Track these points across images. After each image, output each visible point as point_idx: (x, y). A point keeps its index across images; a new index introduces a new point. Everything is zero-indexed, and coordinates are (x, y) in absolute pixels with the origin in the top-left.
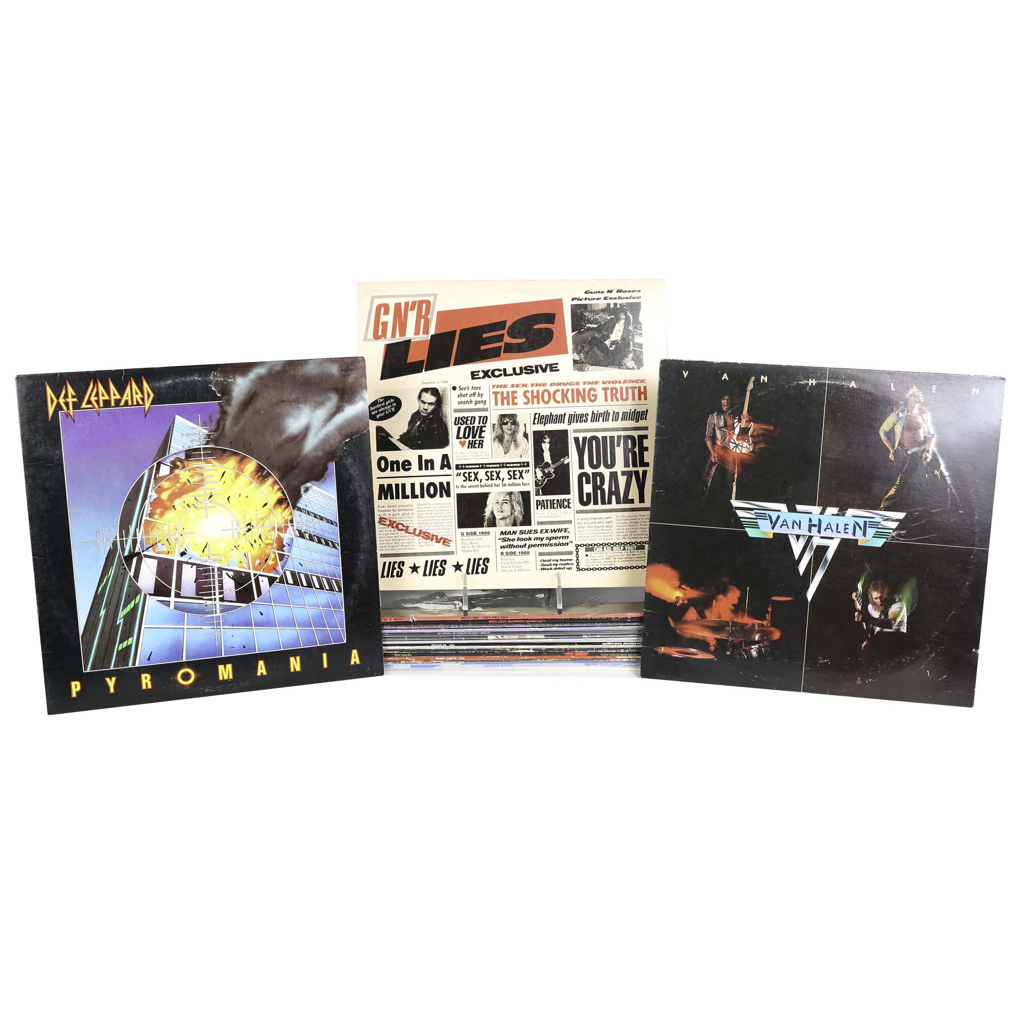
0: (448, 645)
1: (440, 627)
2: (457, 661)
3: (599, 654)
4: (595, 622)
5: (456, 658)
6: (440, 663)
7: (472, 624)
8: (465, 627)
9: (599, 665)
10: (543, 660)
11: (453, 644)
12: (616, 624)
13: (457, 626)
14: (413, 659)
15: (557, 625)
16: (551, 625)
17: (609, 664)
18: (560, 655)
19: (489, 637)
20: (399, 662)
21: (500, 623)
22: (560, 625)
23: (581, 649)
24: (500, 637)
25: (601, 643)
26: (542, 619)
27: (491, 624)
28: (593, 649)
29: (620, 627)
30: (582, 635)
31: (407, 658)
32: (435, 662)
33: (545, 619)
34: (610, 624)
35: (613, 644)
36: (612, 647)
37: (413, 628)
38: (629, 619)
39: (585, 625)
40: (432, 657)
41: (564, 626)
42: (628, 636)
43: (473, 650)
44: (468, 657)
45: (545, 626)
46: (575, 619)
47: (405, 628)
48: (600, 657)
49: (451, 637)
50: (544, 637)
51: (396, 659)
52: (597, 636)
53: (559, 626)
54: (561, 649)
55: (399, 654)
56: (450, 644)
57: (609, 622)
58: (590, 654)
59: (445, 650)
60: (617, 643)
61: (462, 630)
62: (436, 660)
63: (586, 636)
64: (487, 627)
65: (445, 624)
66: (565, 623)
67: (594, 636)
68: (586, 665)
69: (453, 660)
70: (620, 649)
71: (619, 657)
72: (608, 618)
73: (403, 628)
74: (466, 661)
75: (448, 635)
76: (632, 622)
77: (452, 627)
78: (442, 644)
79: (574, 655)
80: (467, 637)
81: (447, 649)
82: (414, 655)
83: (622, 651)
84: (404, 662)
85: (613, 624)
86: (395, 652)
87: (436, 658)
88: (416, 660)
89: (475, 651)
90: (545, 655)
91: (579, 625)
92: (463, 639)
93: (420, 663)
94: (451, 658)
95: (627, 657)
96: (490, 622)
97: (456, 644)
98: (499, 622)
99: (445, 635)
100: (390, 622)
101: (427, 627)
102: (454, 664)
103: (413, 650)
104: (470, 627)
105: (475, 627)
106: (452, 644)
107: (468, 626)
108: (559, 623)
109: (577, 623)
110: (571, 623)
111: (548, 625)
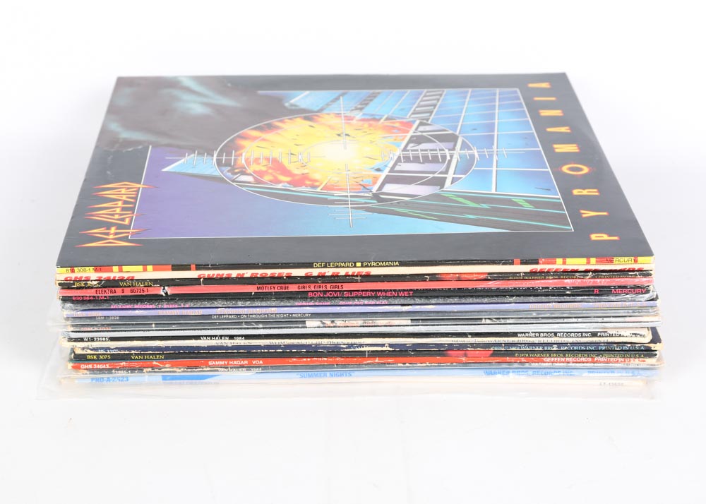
0: (231, 337)
1: (216, 304)
2: (249, 367)
3: (512, 354)
4: (505, 296)
5: (246, 362)
6: (218, 371)
7: (277, 299)
8: (264, 304)
9: (511, 374)
10: (407, 365)
11: (242, 336)
12: (544, 299)
13: (248, 303)
14: (167, 367)
15: (434, 301)
16: (423, 301)
17: (530, 372)
18: (439, 355)
19: (308, 323)
20: (141, 370)
21: (329, 298)
22: (441, 301)
23: (478, 345)
24: (328, 322)
25: (515, 334)
26: (407, 290)
27: (312, 298)
28: (499, 345)
29: (551, 304)
30: (481, 319)
31: (155, 363)
32: (208, 369)
33: (411, 290)
34: (532, 299)
35: (537, 335)
36: (536, 340)
37: (165, 307)
38: (568, 290)
39: (486, 300)
40: (202, 361)
41: (448, 301)
42: (566, 320)
43: (279, 347)
44: (270, 360)
45: (412, 302)
46: (467, 289)
47: (151, 307)
48: (513, 359)
49: (237, 322)
50: (409, 322)
51: (133, 364)
52: (508, 321)
53: (438, 302)
54: (442, 345)
55: (141, 354)
56: (236, 336)
57: (530, 296)
58: (495, 354)
59: (227, 348)
60: (545, 334)
61: (258, 309)
62: (210, 367)
63: (488, 321)
64: (304, 303)
65: (226, 299)
66: (449, 297)
67: (503, 321)
68: (489, 374)
69: (242, 366)
70: (551, 344)
71: (549, 359)
72: (529, 288)
73: (148, 307)
74: (265, 368)
75: (230, 319)
76: (573, 295)
77: (240, 304)
78: (221, 336)
79: (465, 355)
80: (267, 322)
81: (230, 345)
82: (168, 357)
83: (555, 348)
84: (150, 369)
85: (539, 299)
86: (133, 352)
87: (210, 363)
88: (172, 367)
89: (282, 348)
90: (411, 356)
91: (475, 300)
92: (261, 326)
93: (179, 371)
94: (237, 362)
95: (563, 359)
96: (310, 295)
97: (247, 337)
98: (328, 295)
99: (225, 319)
100: (122, 296)
101: (192, 306)
102: (243, 373)
103: (167, 348)
104: (274, 304)
105: (282, 304)
106: (239, 336)
107: (269, 303)
108: (437, 297)
109: (472, 296)
110: (460, 297)
111: (418, 301)
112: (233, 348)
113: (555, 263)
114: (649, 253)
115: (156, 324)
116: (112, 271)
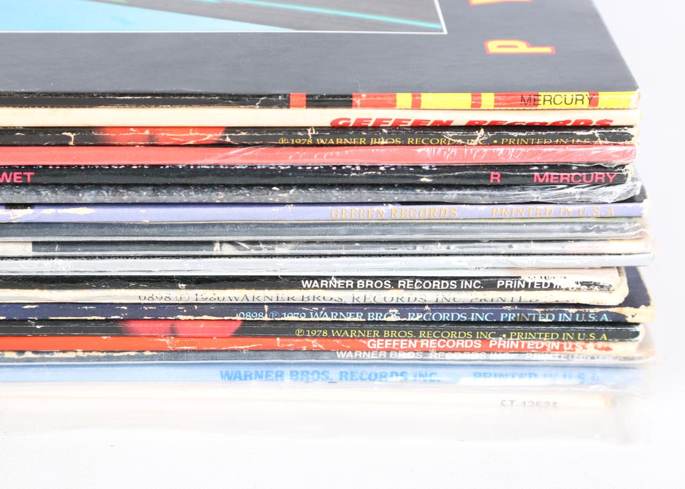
3: (287, 329)
4: (269, 186)
9: (287, 379)
10: (29, 355)
12: (366, 195)
15: (88, 196)
16: (61, 196)
17: (334, 373)
18: (107, 331)
22: (106, 196)
23: (204, 308)
25: (293, 282)
26: (20, 168)
28: (257, 307)
29: (382, 208)
30: (211, 243)
33: (29, 168)
34: (336, 194)
35: (349, 283)
36: (347, 297)
38: (425, 172)
39: (220, 196)
41: (125, 198)
42: (419, 249)
45: (32, 198)
46: (174, 169)
48: (291, 343)
50: (28, 250)
52: (279, 250)
53: (100, 199)
54: (112, 307)
57: (332, 186)
58: (249, 329)
60: (369, 283)
63: (229, 249)
66: (127, 186)
67: (265, 250)
68: (229, 377)
70: (384, 307)
71: (378, 343)
72: (327, 168)
76: (438, 187)
79: (173, 333)
83: (394, 316)
85: (353, 195)
90: (36, 333)
91: (194, 196)
95: (413, 344)
108: (98, 186)
109: (186, 186)
110: (156, 187)
111: (47, 195)
113: (392, 105)
114: (625, 83)
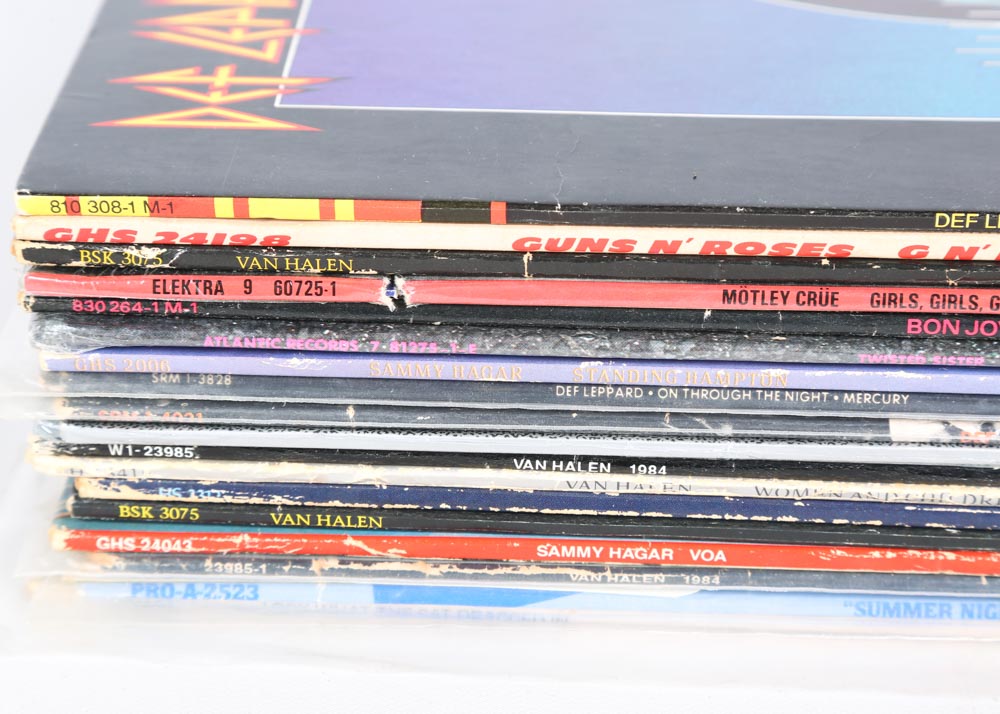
0: (621, 464)
1: (573, 345)
2: (677, 571)
5: (668, 553)
6: (567, 578)
7: (792, 336)
8: (744, 353)
11: (658, 462)
13: (687, 349)
14: (394, 559)
19: (900, 428)
20: (302, 561)
21: (980, 340)
24: (970, 427)
27: (918, 340)
31: (350, 542)
32: (535, 570)
37: (394, 348)
40: (515, 542)
43: (786, 505)
44: (751, 549)
47: (344, 346)
49: (644, 413)
51: (278, 542)
55: (303, 509)
56: (638, 461)
59: (604, 501)
61: (721, 371)
62: (540, 562)
64: (890, 357)
65: (610, 331)
69: (653, 567)
73: (332, 346)
74: (731, 575)
75: (620, 402)
77: (658, 349)
78: (585, 460)
80: (749, 419)
81: (613, 492)
82: (397, 522)
84: (333, 563)
86: (277, 500)
87: (542, 550)
88: (411, 556)
89: (795, 511)
92: (727, 430)
93: (433, 574)
94: (635, 552)
96: (913, 327)
97: (677, 466)
98: (979, 329)
99: (603, 400)
100: (244, 305)
101: (489, 348)
102: (656, 591)
103: (395, 492)
104: (780, 354)
105: (811, 355)
106: (648, 461)
107: (762, 352)
112: (624, 501)
115: (358, 407)
116: (210, 214)
